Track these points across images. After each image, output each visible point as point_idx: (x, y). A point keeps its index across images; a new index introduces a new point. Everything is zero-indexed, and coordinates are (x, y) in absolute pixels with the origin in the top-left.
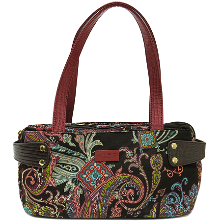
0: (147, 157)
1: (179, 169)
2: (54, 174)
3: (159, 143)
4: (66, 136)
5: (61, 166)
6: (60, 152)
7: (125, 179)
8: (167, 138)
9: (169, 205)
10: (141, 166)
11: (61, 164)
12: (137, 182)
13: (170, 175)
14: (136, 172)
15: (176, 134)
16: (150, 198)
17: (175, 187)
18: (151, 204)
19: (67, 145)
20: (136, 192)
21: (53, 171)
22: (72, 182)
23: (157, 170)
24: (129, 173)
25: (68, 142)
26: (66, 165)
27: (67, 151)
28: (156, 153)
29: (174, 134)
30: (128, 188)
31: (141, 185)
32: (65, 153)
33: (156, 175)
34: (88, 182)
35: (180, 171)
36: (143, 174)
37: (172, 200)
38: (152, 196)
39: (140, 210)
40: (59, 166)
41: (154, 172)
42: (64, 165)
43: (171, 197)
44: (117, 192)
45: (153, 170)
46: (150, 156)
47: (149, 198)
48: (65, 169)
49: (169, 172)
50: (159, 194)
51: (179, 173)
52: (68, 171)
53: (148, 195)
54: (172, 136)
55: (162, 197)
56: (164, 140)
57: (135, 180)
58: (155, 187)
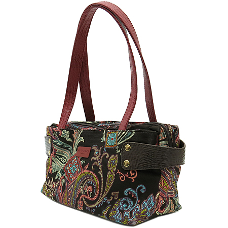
0: (107, 157)
1: (132, 174)
2: (53, 163)
3: (119, 144)
4: (64, 132)
5: (58, 157)
6: (58, 145)
7: (88, 175)
8: (124, 139)
9: (120, 210)
10: (101, 165)
11: (58, 155)
12: (96, 180)
13: (122, 179)
14: (96, 170)
15: (132, 135)
16: (105, 199)
17: (128, 192)
18: (105, 205)
19: (64, 140)
20: (93, 189)
21: (53, 161)
22: (60, 172)
23: (112, 171)
24: (92, 171)
25: (65, 137)
26: (62, 157)
27: (63, 145)
28: (115, 154)
29: (131, 135)
30: (89, 185)
31: (97, 183)
32: (61, 146)
33: (111, 176)
34: (69, 174)
35: (133, 176)
36: (101, 173)
37: (125, 205)
38: (106, 196)
39: (94, 208)
40: (56, 157)
41: (109, 173)
42: (61, 156)
43: (125, 202)
44: (82, 187)
45: (109, 171)
46: (110, 156)
47: (103, 198)
48: (60, 160)
49: (121, 175)
50: (113, 197)
51: (132, 178)
52: (61, 162)
53: (102, 195)
54: (128, 137)
55: (116, 201)
56: (121, 141)
57: (94, 178)
58: (108, 187)
